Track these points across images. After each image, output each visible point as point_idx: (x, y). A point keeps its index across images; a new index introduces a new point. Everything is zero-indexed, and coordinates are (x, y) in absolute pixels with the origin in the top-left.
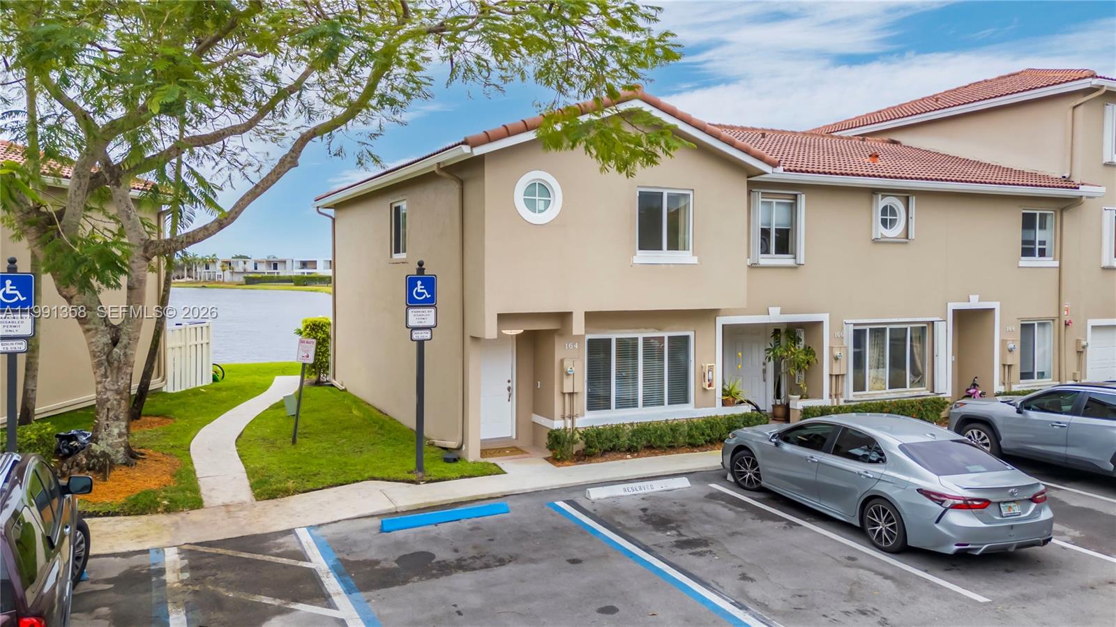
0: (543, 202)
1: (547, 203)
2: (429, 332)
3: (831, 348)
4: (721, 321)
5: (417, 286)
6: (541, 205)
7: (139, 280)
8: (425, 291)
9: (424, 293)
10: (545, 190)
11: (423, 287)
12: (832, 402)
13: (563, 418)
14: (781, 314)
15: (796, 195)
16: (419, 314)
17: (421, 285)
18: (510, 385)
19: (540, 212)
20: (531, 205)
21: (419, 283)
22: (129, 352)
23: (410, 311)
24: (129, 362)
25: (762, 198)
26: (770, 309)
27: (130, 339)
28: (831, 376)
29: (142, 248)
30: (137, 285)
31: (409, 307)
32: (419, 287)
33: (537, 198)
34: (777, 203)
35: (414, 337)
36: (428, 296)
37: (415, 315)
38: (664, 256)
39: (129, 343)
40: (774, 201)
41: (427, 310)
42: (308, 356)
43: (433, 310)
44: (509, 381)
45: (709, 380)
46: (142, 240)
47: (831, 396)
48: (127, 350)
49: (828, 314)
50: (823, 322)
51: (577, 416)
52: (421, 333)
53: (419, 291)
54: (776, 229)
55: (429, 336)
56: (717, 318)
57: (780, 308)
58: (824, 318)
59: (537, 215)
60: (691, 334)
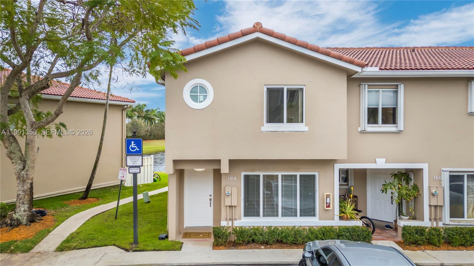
0: (203, 96)
1: (205, 97)
2: (138, 169)
3: (429, 187)
4: (338, 167)
5: (131, 144)
6: (201, 98)
7: (31, 140)
8: (136, 147)
9: (135, 148)
10: (203, 89)
11: (135, 145)
12: (432, 224)
13: (226, 220)
14: (385, 163)
15: (397, 85)
16: (133, 159)
17: (134, 144)
18: (211, 197)
19: (200, 102)
20: (195, 98)
21: (133, 142)
22: (29, 173)
23: (128, 157)
24: (29, 178)
25: (368, 88)
26: (376, 159)
27: (29, 167)
28: (430, 206)
29: (31, 125)
30: (30, 142)
31: (127, 155)
32: (133, 144)
33: (199, 94)
34: (382, 91)
35: (130, 171)
36: (138, 150)
37: (130, 160)
38: (285, 127)
39: (28, 169)
40: (381, 90)
41: (137, 157)
42: (123, 177)
43: (140, 157)
44: (210, 196)
45: (327, 203)
46: (31, 122)
47: (430, 219)
48: (28, 172)
49: (427, 164)
50: (422, 169)
51: (236, 219)
52: (134, 169)
53: (133, 147)
54: (382, 108)
55: (138, 171)
56: (335, 164)
57: (385, 159)
58: (425, 166)
59: (198, 104)
60: (316, 174)
